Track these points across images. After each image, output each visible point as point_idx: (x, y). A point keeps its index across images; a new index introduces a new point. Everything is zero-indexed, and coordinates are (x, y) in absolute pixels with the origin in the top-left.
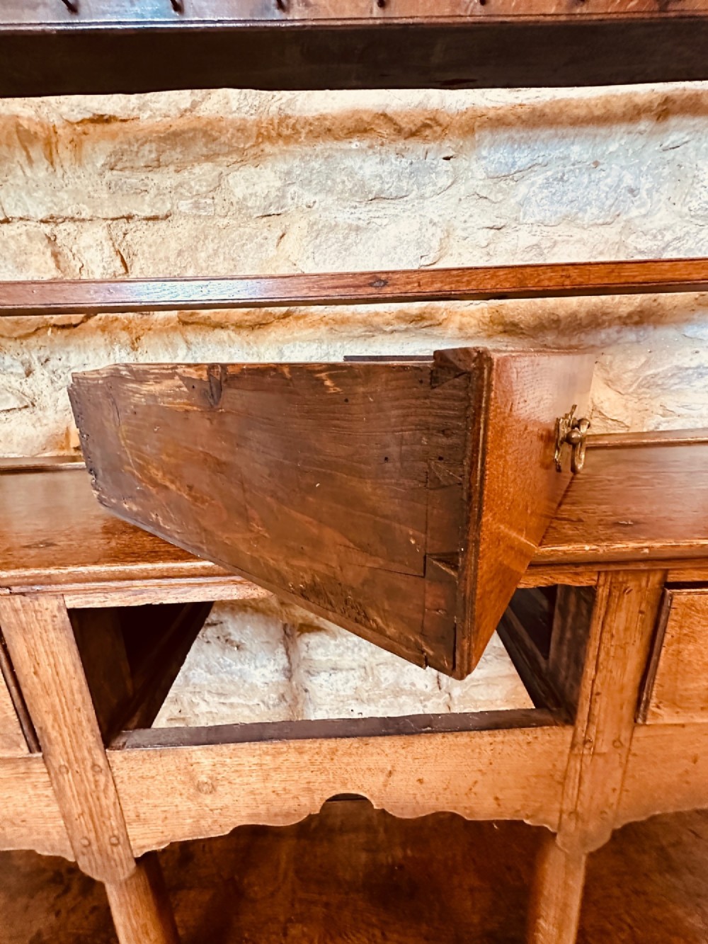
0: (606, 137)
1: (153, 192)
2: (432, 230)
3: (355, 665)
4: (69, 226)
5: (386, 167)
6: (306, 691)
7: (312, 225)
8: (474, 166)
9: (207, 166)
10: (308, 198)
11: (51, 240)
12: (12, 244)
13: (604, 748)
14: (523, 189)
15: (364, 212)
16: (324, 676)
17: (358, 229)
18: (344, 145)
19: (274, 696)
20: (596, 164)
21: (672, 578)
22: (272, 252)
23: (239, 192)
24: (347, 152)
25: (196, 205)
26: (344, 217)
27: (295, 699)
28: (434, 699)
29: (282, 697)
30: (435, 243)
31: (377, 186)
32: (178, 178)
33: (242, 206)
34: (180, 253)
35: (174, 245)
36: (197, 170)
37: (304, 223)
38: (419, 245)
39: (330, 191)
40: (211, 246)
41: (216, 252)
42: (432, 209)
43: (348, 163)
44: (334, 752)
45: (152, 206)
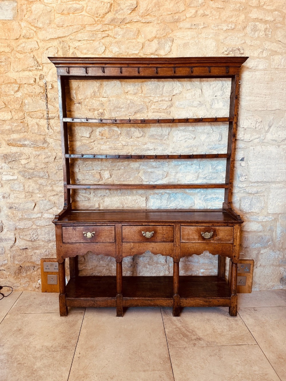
0: (193, 161)
1: (117, 166)
2: (165, 173)
3: (148, 256)
4: (103, 171)
5: (157, 164)
6: (137, 264)
7: (144, 172)
8: (172, 163)
9: (127, 162)
10: (143, 167)
11: (100, 173)
12: (93, 173)
13: (177, 246)
14: (180, 167)
15: (153, 170)
16: (142, 258)
17: (152, 172)
18: (150, 160)
19: (130, 265)
20: (192, 164)
21: (181, 225)
22: (137, 175)
23: (132, 166)
24: (150, 161)
25: (124, 168)
26: (150, 170)
27: (134, 266)
28: (165, 266)
29: (132, 265)
30: (165, 175)
31: (155, 166)
32: (122, 164)
33: (132, 168)
34: (121, 175)
35: (120, 174)
36: (125, 162)
37: (142, 171)
38: (162, 175)
39: (148, 166)
40: (126, 174)
41: (127, 175)
42: (165, 169)
43: (151, 163)
44: (147, 244)
45: (117, 168)
